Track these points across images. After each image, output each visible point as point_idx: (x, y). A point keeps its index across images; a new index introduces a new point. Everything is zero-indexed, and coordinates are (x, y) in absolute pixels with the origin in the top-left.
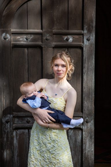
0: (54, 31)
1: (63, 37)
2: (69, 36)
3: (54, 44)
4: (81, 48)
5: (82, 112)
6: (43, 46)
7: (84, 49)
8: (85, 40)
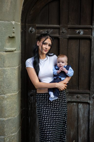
0: (69, 26)
1: (76, 30)
2: (80, 30)
3: (69, 36)
5: (90, 90)
6: (60, 38)
7: (92, 40)
8: (93, 33)
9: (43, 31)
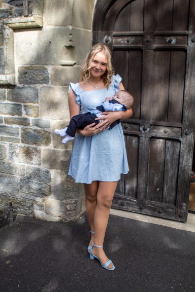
0: (156, 32)
1: (166, 38)
2: (172, 38)
3: (155, 46)
4: (185, 50)
5: (182, 122)
6: (143, 49)
7: (188, 51)
8: (190, 42)
9: (122, 40)
